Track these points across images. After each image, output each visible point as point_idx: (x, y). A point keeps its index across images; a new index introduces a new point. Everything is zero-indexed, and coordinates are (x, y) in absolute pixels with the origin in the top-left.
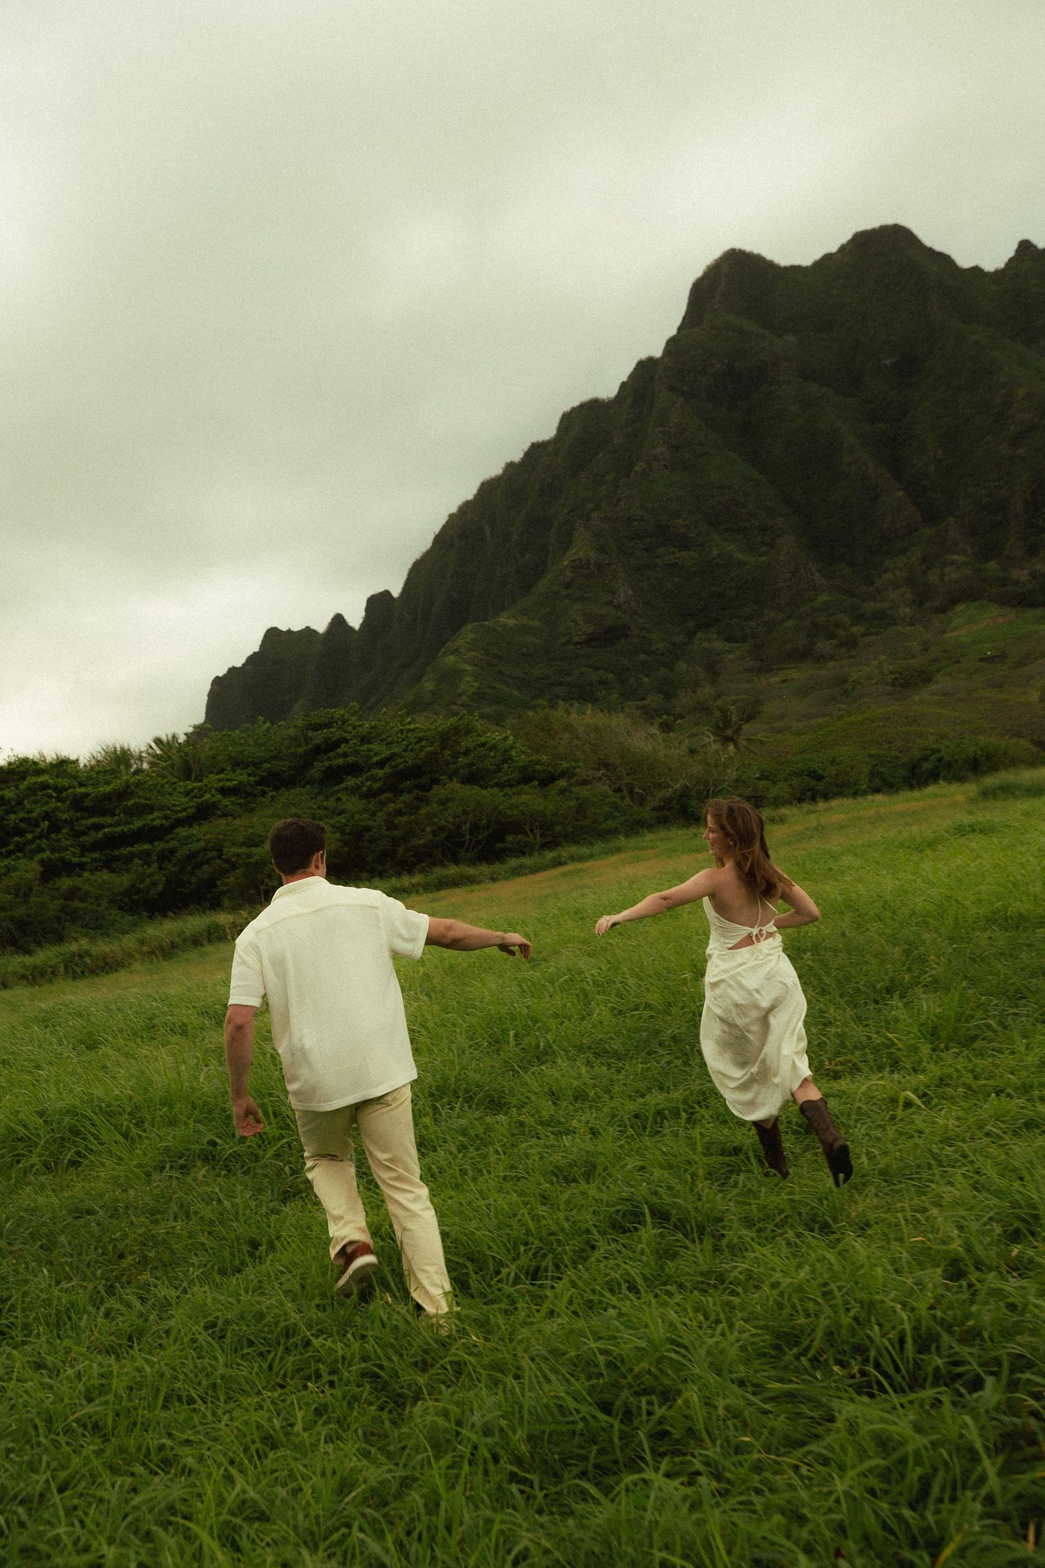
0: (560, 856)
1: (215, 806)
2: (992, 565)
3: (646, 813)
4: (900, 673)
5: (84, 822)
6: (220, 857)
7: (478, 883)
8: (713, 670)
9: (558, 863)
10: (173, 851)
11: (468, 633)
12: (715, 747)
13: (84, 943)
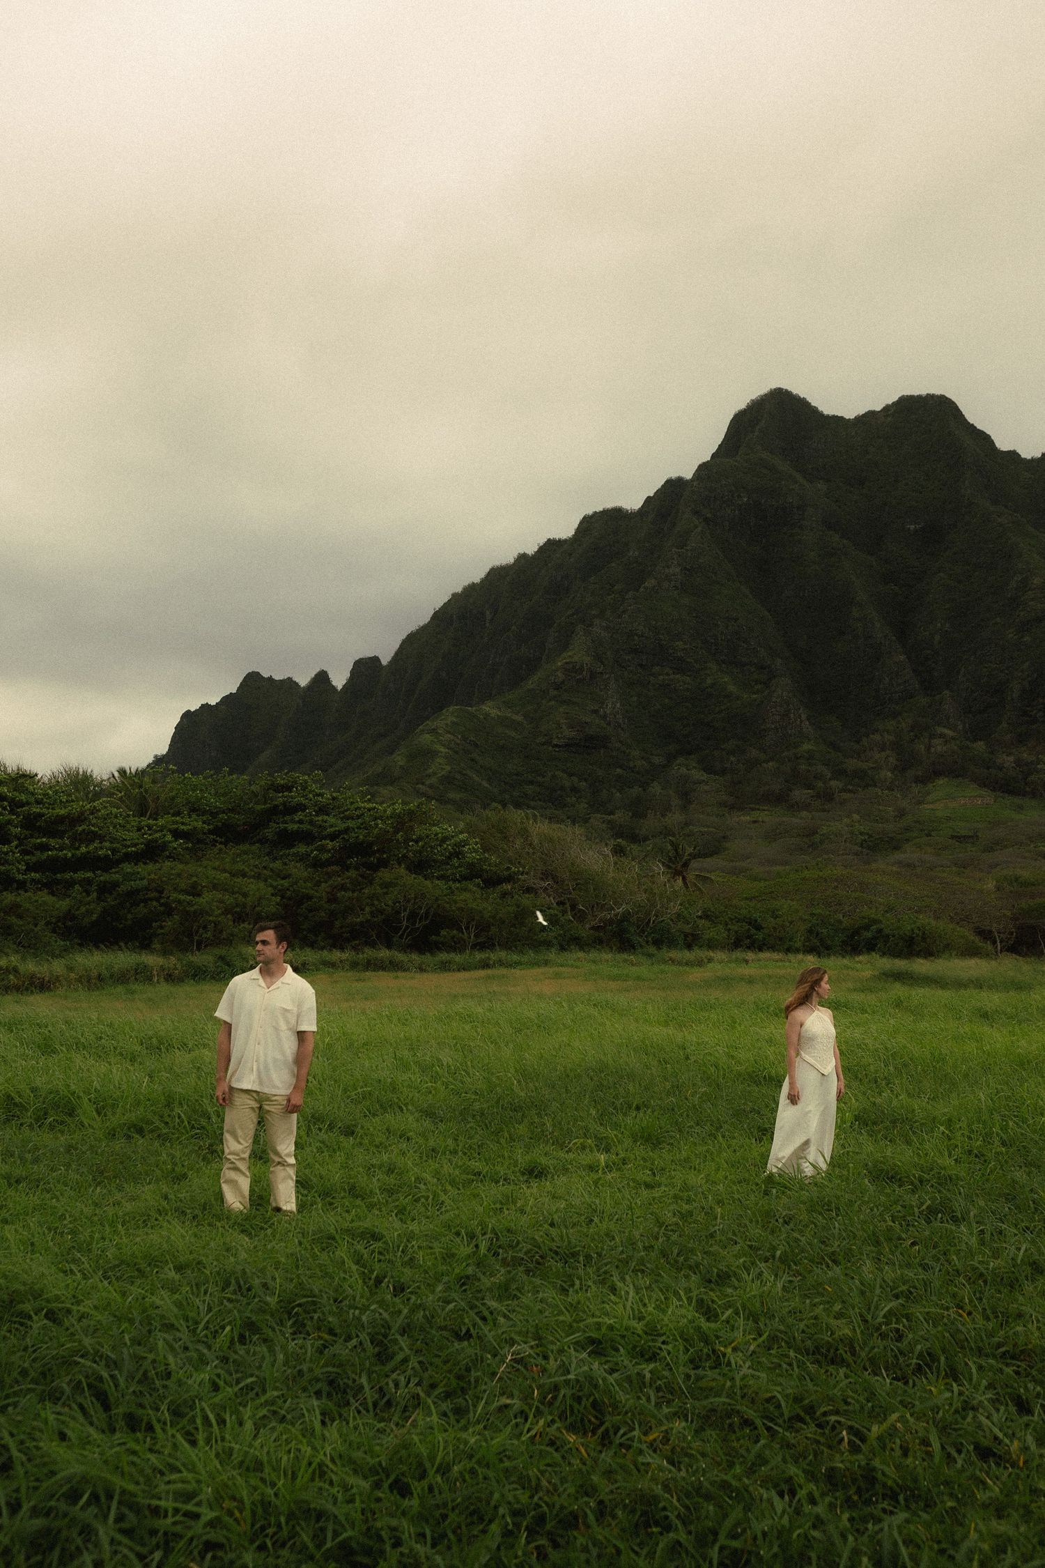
0: (489, 958)
1: (164, 846)
2: (980, 746)
3: (584, 931)
4: (870, 836)
5: (33, 840)
6: (158, 900)
7: (405, 970)
8: (686, 797)
9: (485, 965)
10: (115, 885)
11: (449, 715)
12: (663, 879)
13: (14, 959)
